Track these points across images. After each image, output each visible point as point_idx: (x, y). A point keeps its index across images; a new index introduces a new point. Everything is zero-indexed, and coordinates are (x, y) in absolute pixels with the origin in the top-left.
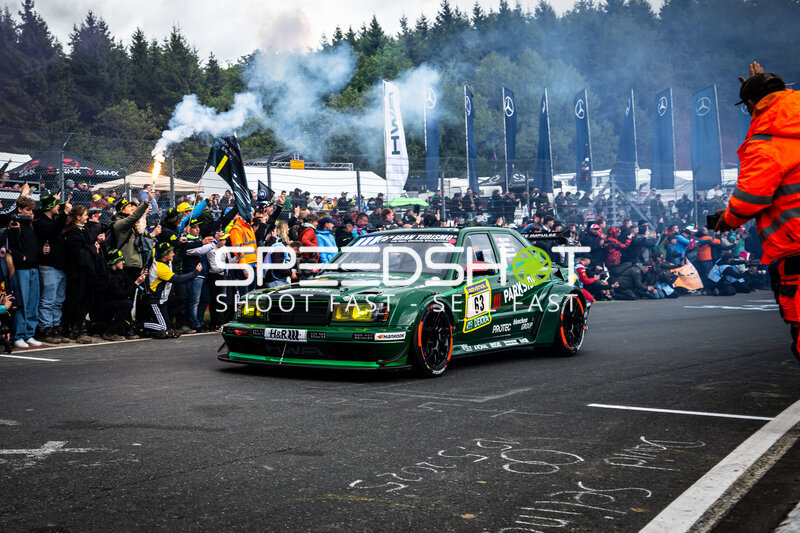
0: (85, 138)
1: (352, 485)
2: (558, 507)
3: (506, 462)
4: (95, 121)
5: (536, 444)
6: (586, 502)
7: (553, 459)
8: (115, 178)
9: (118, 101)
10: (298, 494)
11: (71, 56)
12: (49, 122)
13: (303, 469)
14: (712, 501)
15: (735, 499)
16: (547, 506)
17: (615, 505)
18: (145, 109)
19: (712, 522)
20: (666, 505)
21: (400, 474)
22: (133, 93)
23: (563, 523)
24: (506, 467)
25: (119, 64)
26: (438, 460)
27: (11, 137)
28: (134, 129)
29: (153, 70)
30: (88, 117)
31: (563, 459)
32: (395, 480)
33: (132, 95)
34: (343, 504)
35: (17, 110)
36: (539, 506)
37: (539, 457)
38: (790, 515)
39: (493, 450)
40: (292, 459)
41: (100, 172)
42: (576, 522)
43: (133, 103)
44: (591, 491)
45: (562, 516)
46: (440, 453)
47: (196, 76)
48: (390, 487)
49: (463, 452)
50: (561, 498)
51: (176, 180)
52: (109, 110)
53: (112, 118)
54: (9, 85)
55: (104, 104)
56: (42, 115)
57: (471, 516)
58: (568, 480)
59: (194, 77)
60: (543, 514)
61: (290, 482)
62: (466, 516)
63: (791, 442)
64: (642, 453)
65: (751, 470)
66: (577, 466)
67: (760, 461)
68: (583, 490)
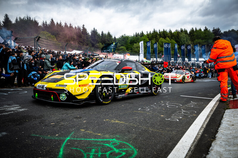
1: (139, 109)
2: (179, 114)
3: (168, 105)
5: (172, 102)
6: (184, 113)
7: (176, 105)
10: (129, 111)
13: (130, 106)
14: (208, 114)
15: (212, 113)
16: (177, 114)
17: (190, 114)
19: (209, 118)
20: (200, 114)
23: (181, 117)
24: (168, 106)
31: (178, 105)
32: (147, 108)
34: (138, 113)
36: (175, 114)
37: (173, 105)
38: (224, 116)
39: (165, 103)
40: (127, 104)
42: (183, 117)
44: (185, 111)
45: (180, 116)
46: (155, 104)
48: (146, 110)
49: (159, 104)
50: (179, 112)
58: (180, 109)
60: (176, 116)
61: (127, 109)
62: (162, 116)
63: (218, 103)
64: (192, 104)
65: (213, 108)
66: (181, 107)
67: (214, 106)
68: (183, 111)
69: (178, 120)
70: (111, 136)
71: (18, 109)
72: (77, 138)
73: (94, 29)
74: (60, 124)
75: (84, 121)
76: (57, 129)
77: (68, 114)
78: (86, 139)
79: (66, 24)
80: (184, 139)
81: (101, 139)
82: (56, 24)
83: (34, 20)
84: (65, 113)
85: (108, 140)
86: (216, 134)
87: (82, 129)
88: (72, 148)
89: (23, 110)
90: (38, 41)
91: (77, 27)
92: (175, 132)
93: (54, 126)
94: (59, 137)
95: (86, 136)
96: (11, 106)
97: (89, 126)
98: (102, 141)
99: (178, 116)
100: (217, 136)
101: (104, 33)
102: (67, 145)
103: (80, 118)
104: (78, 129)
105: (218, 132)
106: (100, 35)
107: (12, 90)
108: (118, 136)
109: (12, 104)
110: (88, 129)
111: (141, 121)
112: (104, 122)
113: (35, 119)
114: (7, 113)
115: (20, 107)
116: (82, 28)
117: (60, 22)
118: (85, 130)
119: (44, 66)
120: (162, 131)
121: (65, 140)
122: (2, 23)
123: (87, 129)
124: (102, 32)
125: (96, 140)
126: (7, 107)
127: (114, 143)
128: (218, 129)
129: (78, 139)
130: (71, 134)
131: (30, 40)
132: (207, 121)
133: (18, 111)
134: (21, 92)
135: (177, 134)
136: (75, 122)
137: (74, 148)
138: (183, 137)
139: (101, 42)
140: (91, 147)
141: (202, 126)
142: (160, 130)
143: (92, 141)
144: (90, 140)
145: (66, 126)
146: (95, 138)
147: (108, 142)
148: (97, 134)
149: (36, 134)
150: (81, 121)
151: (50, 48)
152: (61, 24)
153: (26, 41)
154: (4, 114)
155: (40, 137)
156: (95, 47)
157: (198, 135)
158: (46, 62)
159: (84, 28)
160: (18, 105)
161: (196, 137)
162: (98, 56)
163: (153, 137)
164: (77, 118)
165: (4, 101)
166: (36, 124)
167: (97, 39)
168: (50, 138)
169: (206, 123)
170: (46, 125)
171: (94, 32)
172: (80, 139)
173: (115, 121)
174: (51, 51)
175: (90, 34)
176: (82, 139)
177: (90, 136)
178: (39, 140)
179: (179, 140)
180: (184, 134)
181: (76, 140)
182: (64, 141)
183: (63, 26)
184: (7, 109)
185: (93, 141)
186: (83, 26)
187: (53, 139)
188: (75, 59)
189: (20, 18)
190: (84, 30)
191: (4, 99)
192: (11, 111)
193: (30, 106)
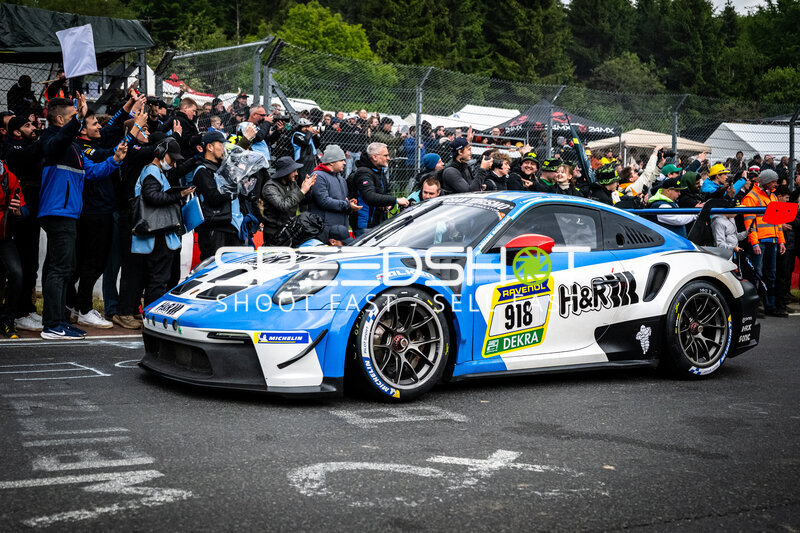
0: (580, 92)
4: (591, 74)
8: (609, 136)
9: (618, 54)
11: (570, 6)
12: (542, 75)
18: (648, 61)
22: (635, 43)
25: (621, 14)
27: (501, 92)
28: (634, 83)
29: (660, 18)
30: (584, 70)
33: (635, 47)
35: (510, 64)
41: (592, 129)
43: (635, 55)
47: (710, 25)
51: (679, 139)
52: (608, 63)
53: (610, 72)
54: (502, 37)
55: (602, 57)
56: (536, 69)
59: (706, 27)
89: (167, 495)
96: (115, 463)
115: (156, 474)
126: (97, 464)
160: (149, 460)
165: (86, 426)
184: (91, 478)
191: (91, 408)
192: (108, 498)
193: (208, 470)
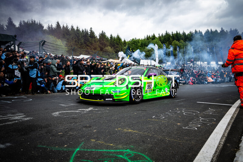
1: (153, 117)
2: (197, 122)
3: (184, 113)
5: (189, 109)
6: (203, 121)
7: (193, 112)
10: (142, 119)
13: (143, 114)
14: (228, 121)
15: (233, 121)
16: (195, 122)
17: (209, 122)
19: (230, 126)
20: (219, 122)
21: (163, 115)
23: (199, 126)
24: (184, 114)
26: (170, 112)
31: (195, 112)
32: (162, 116)
34: (152, 121)
36: (193, 122)
37: (190, 112)
39: (181, 110)
40: (140, 111)
42: (202, 125)
44: (203, 119)
45: (198, 124)
46: (170, 111)
48: (161, 118)
49: (175, 111)
50: (197, 120)
57: (179, 124)
58: (197, 116)
59: (121, 43)
60: (194, 124)
61: (140, 117)
62: (178, 124)
63: (239, 109)
64: (210, 111)
65: (233, 115)
66: (198, 114)
67: (234, 113)
68: (201, 119)
69: (196, 129)
70: (125, 147)
71: (22, 118)
72: (87, 149)
73: (102, 32)
74: (68, 134)
75: (94, 130)
76: (65, 139)
77: (76, 123)
78: (97, 150)
79: (72, 27)
80: (205, 149)
81: (113, 150)
82: (62, 27)
83: (38, 23)
84: (73, 122)
85: (121, 150)
86: (239, 144)
87: (92, 139)
88: (83, 160)
89: (28, 119)
90: (43, 45)
91: (84, 31)
92: (195, 142)
93: (62, 137)
94: (68, 148)
95: (97, 146)
96: (15, 115)
97: (100, 136)
98: (115, 152)
99: (195, 124)
100: (241, 146)
101: (113, 36)
102: (77, 156)
103: (90, 127)
104: (89, 139)
105: (241, 141)
106: (108, 38)
107: (16, 97)
108: (132, 147)
109: (16, 112)
110: (100, 139)
111: (157, 130)
112: (117, 131)
113: (41, 128)
114: (11, 123)
115: (24, 116)
116: (89, 31)
117: (66, 25)
118: (96, 141)
119: (50, 72)
120: (180, 140)
121: (75, 151)
122: (6, 27)
123: (97, 139)
124: (111, 35)
125: (109, 150)
126: (11, 116)
127: (128, 154)
128: (241, 138)
129: (89, 150)
130: (81, 145)
131: (35, 45)
132: (229, 130)
133: (23, 120)
134: (26, 100)
135: (196, 144)
136: (85, 132)
137: (84, 160)
138: (204, 147)
139: (110, 46)
140: (103, 159)
141: (223, 135)
142: (178, 140)
143: (103, 152)
144: (102, 150)
145: (74, 136)
146: (108, 149)
147: (122, 153)
148: (109, 144)
149: (43, 145)
150: (91, 130)
151: (56, 53)
152: (68, 27)
153: (31, 45)
154: (8, 123)
155: (48, 148)
156: (104, 52)
157: (219, 145)
158: (52, 68)
159: (91, 31)
160: (23, 114)
161: (218, 147)
162: (107, 61)
163: (171, 147)
164: (86, 127)
165: (7, 110)
166: (42, 134)
167: (105, 42)
168: (58, 149)
169: (227, 131)
170: (53, 135)
171: (103, 35)
172: (90, 150)
173: (128, 130)
174: (57, 56)
175: (98, 37)
176: (92, 150)
177: (101, 146)
178: (46, 152)
179: (199, 151)
180: (205, 143)
181: (86, 151)
182: (73, 152)
183: (69, 29)
185: (105, 152)
186: (91, 28)
187: (61, 150)
188: (83, 64)
189: (23, 22)
190: (92, 33)
191: (8, 107)
192: (15, 120)
193: (36, 115)
